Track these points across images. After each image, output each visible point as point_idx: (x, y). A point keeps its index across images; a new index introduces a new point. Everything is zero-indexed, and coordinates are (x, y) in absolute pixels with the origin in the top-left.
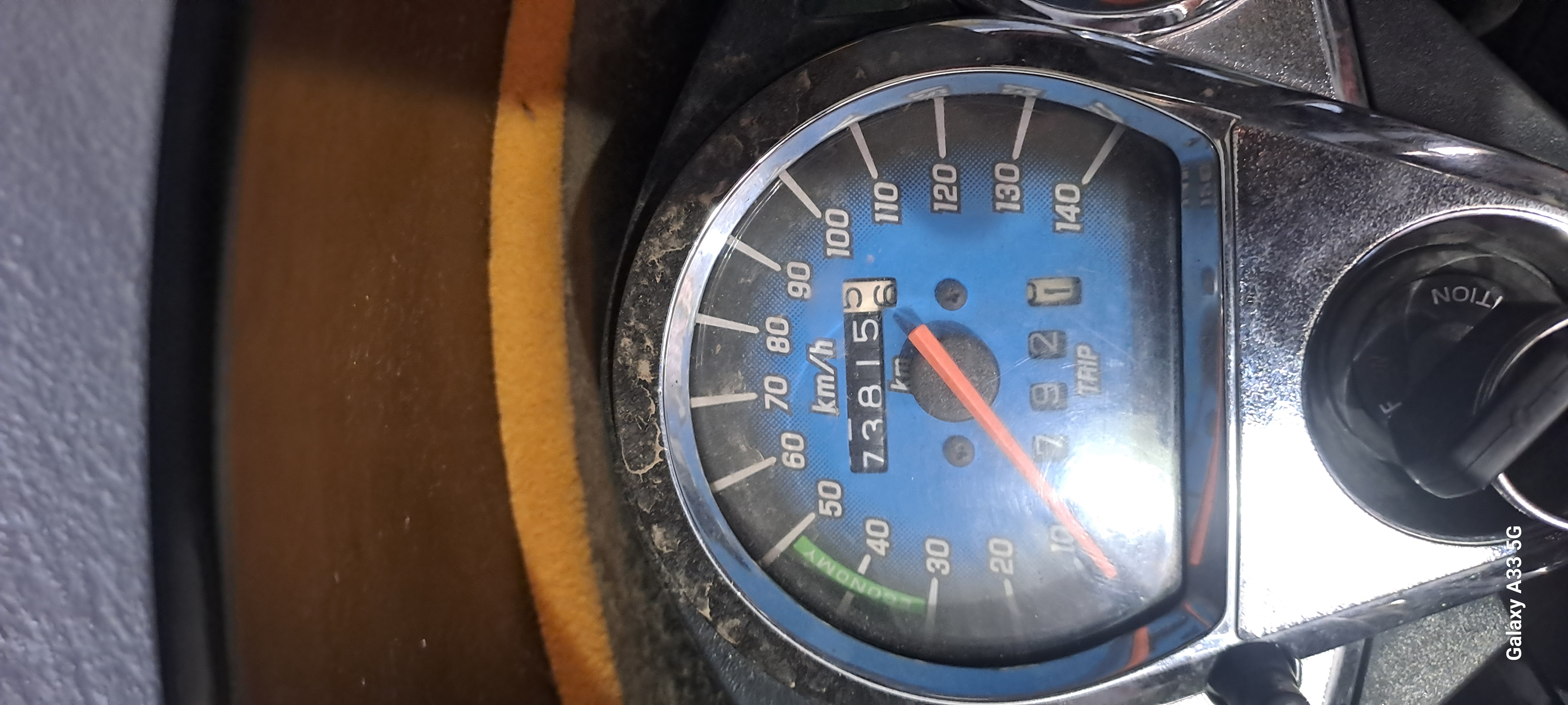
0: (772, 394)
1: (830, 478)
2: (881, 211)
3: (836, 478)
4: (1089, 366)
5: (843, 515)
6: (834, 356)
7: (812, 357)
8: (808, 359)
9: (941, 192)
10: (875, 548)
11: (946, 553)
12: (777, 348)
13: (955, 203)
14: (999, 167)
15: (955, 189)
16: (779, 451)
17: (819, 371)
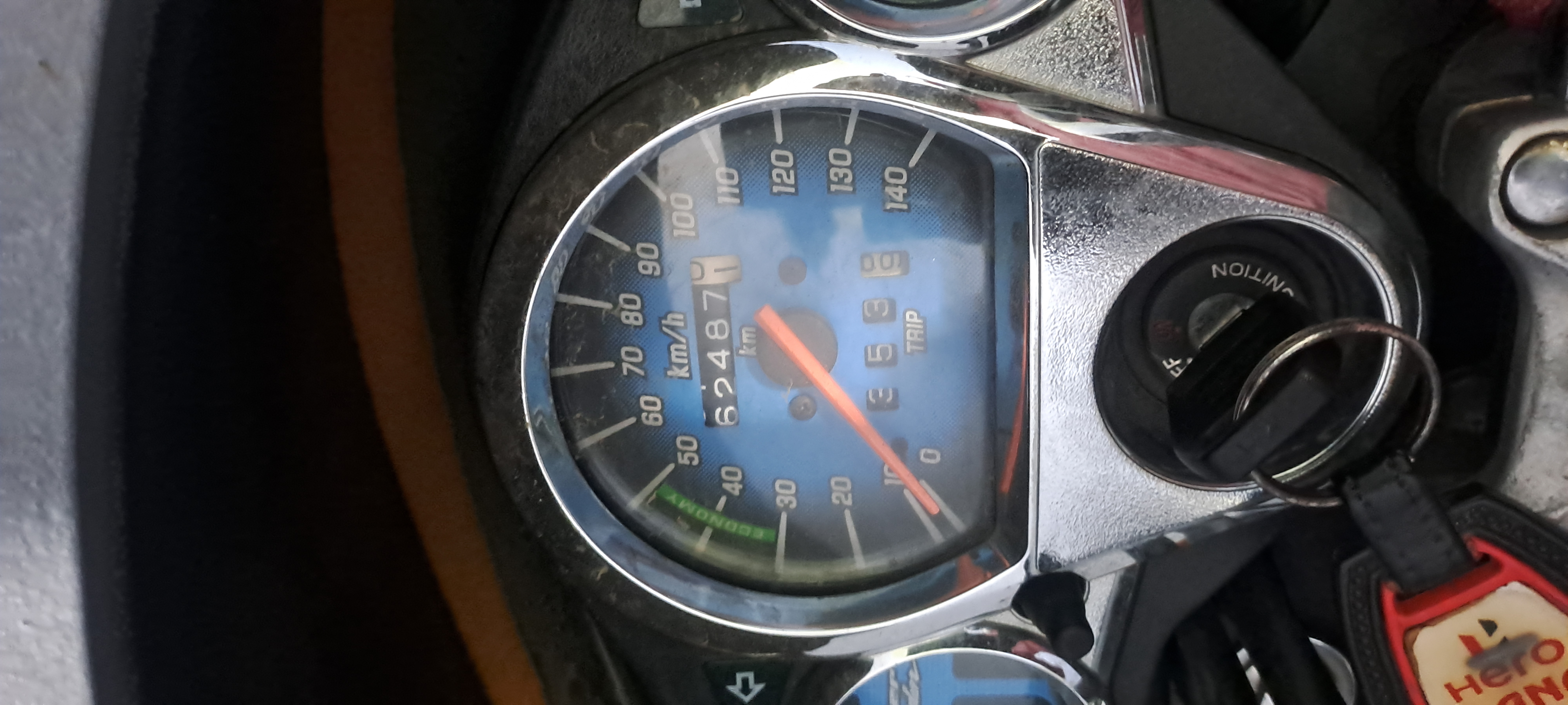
0: (629, 362)
1: (687, 433)
2: (724, 194)
3: (692, 432)
4: (916, 329)
5: (700, 462)
6: (686, 327)
7: (664, 329)
8: (661, 329)
9: (779, 176)
10: (731, 491)
11: (793, 491)
12: (631, 321)
13: (791, 186)
14: (832, 152)
15: (792, 172)
16: (639, 412)
17: (672, 340)
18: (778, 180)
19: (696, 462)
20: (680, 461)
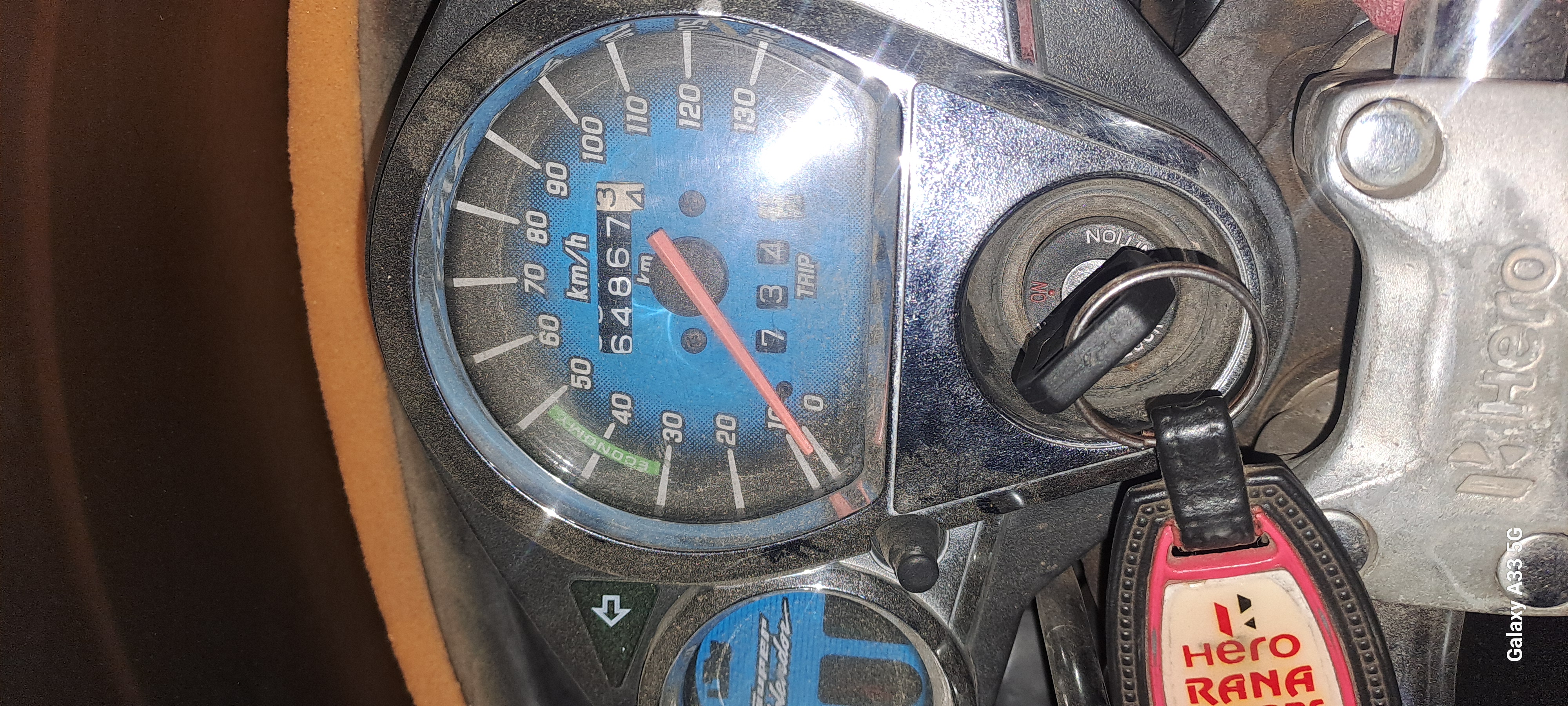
0: (532, 280)
1: (582, 356)
2: (632, 122)
3: (587, 356)
4: (807, 274)
5: (592, 388)
6: (588, 250)
7: (567, 249)
8: (564, 250)
9: (686, 109)
10: (619, 418)
11: (680, 425)
12: (536, 239)
13: (698, 121)
14: (738, 91)
15: (698, 107)
16: (537, 330)
17: (573, 261)
18: (685, 114)
19: (588, 387)
20: (574, 384)
